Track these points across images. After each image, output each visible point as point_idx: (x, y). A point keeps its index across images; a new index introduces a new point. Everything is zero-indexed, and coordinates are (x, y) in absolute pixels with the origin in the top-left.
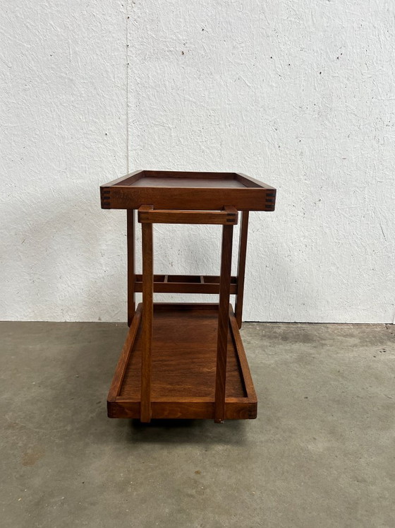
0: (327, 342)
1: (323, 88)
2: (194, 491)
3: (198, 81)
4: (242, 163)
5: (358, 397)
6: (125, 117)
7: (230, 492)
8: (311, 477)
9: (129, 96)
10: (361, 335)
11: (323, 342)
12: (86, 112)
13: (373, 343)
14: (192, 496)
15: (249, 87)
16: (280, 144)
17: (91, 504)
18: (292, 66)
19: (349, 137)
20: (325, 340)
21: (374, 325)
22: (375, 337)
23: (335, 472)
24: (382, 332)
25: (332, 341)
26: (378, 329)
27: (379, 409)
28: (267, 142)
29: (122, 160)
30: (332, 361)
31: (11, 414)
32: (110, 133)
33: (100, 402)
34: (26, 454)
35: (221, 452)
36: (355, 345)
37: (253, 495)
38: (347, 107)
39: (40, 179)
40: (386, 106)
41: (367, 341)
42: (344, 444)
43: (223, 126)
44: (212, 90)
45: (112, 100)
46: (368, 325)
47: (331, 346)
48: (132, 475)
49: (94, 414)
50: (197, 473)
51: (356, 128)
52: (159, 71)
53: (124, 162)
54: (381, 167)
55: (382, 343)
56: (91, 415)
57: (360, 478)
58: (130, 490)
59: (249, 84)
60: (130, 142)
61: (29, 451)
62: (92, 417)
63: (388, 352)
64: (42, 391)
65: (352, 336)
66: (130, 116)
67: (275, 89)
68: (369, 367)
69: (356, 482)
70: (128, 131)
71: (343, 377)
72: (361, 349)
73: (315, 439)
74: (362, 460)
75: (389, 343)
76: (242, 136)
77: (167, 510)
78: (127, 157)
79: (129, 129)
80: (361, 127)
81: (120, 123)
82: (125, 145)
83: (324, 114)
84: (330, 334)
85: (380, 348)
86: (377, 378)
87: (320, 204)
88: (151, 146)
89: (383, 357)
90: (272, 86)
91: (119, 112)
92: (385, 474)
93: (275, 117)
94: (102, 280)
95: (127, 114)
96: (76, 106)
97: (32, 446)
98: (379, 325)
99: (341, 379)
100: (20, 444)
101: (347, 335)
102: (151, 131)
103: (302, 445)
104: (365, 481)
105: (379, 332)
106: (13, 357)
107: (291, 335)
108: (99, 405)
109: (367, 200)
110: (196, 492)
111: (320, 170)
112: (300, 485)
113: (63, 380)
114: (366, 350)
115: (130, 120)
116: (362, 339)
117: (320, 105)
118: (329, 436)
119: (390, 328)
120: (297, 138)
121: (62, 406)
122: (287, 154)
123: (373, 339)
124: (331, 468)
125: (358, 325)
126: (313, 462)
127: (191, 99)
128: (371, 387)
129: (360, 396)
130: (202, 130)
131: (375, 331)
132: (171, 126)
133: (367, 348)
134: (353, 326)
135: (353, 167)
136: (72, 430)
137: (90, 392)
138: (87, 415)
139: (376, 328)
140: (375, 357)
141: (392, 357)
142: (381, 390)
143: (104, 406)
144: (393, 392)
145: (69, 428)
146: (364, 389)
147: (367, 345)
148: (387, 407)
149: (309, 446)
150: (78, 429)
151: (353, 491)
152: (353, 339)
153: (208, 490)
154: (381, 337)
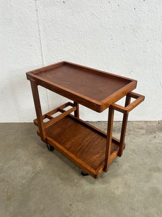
0: (131, 132)
1: (136, 17)
2: (68, 214)
3: (73, 16)
4: (95, 56)
5: (139, 164)
6: (39, 37)
7: (82, 215)
8: (113, 207)
9: (40, 26)
10: (147, 128)
11: (130, 132)
12: (20, 35)
13: (151, 133)
15: (98, 18)
16: (114, 46)
18: (120, 6)
19: (148, 41)
20: (131, 131)
21: (153, 122)
23: (123, 205)
24: (156, 126)
25: (133, 132)
26: (154, 124)
27: (147, 171)
28: (107, 46)
30: (132, 144)
31: (2, 174)
32: (33, 45)
33: (36, 168)
34: (8, 195)
35: (81, 194)
36: (143, 134)
38: (148, 26)
39: (4, 67)
41: (148, 132)
42: (129, 190)
43: (86, 39)
44: (80, 21)
45: (32, 28)
46: (151, 122)
47: (133, 135)
48: (46, 206)
49: (34, 174)
50: (71, 205)
51: (152, 36)
52: (53, 13)
53: (41, 57)
55: (154, 132)
56: (33, 175)
57: (132, 208)
58: (45, 213)
59: (98, 17)
60: (42, 49)
61: (9, 194)
62: (33, 176)
63: (156, 138)
64: (14, 162)
65: (142, 128)
67: (111, 19)
68: (147, 147)
69: (131, 210)
71: (135, 153)
72: (145, 136)
73: (118, 187)
74: (135, 199)
75: (158, 133)
76: (95, 43)
78: (42, 55)
79: (41, 43)
80: (154, 36)
81: (37, 39)
82: (40, 50)
83: (136, 30)
84: (133, 128)
85: (153, 136)
86: (149, 154)
87: (132, 73)
88: (52, 50)
89: (154, 141)
90: (110, 17)
91: (35, 34)
92: (143, 206)
93: (111, 33)
95: (40, 35)
96: (15, 32)
97: (10, 191)
98: (156, 121)
99: (134, 154)
100: (6, 190)
101: (141, 128)
102: (52, 43)
103: (113, 190)
104: (134, 210)
105: (155, 126)
106: (4, 143)
107: (117, 128)
109: (154, 70)
111: (133, 58)
112: (109, 211)
113: (23, 156)
114: (147, 137)
115: (42, 38)
116: (147, 130)
117: (134, 26)
118: (124, 186)
119: (160, 124)
120: (122, 43)
121: (22, 170)
122: (117, 51)
123: (151, 130)
124: (122, 202)
125: (146, 122)
126: (116, 200)
127: (70, 26)
128: (145, 158)
129: (140, 164)
130: (76, 41)
131: (153, 125)
132: (61, 40)
133: (148, 136)
134: (144, 122)
135: (149, 55)
136: (25, 182)
137: (33, 162)
138: (31, 175)
139: (154, 123)
140: (150, 141)
141: (158, 141)
142: (149, 160)
143: (38, 170)
144: (154, 162)
145: (24, 182)
146: (142, 160)
147: (148, 134)
148: (150, 170)
149: (115, 191)
150: (27, 182)
151: (129, 215)
152: (143, 130)
153: (74, 214)
154: (155, 129)
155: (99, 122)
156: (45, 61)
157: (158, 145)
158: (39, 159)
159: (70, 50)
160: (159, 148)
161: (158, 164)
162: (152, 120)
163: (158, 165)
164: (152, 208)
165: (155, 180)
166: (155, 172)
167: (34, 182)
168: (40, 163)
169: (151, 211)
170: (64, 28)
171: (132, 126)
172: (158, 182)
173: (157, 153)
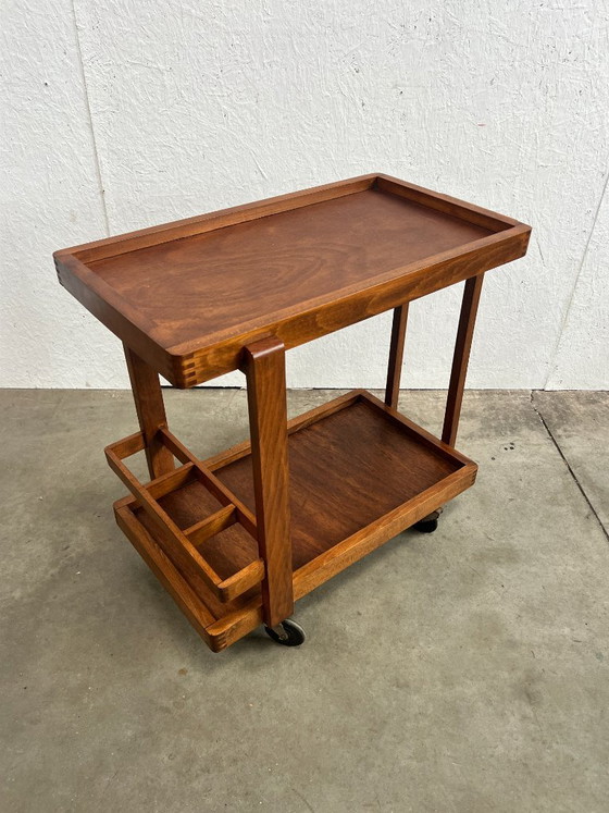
2: (171, 702)
4: (297, 134)
5: (444, 537)
6: (75, 50)
9: (77, 8)
10: (487, 413)
13: (499, 431)
14: (167, 710)
16: (366, 100)
17: (32, 722)
19: (492, 83)
21: (513, 392)
22: (506, 418)
23: (371, 671)
24: (522, 407)
26: (517, 402)
27: (467, 560)
28: (340, 97)
29: (82, 132)
32: (51, 82)
33: (67, 548)
37: (248, 708)
38: (491, 22)
40: (565, 20)
41: (491, 427)
42: (398, 623)
43: (258, 66)
45: (47, 17)
46: (504, 393)
48: (92, 676)
49: (57, 570)
50: (182, 672)
51: (507, 66)
53: (85, 134)
54: (547, 139)
55: (513, 430)
56: (52, 571)
57: (402, 681)
58: (85, 700)
60: (91, 99)
62: (52, 575)
63: (517, 449)
65: (471, 415)
66: (83, 47)
69: (395, 689)
70: (84, 78)
72: (478, 442)
73: (359, 614)
74: (416, 650)
75: (525, 431)
76: (294, 85)
77: (129, 733)
78: (91, 126)
79: (86, 74)
80: (516, 64)
81: (67, 61)
82: (83, 104)
83: (448, 37)
85: (507, 441)
86: (482, 502)
88: (131, 105)
89: (506, 459)
91: (61, 39)
92: (438, 674)
93: (355, 47)
94: (81, 329)
95: (78, 44)
98: (522, 392)
101: (464, 414)
102: (127, 77)
103: (338, 623)
104: (408, 687)
105: (517, 408)
108: (65, 552)
109: (517, 198)
110: (174, 704)
111: (437, 147)
112: (317, 692)
113: (20, 506)
114: (485, 445)
115: (86, 57)
116: (485, 421)
117: (441, 20)
118: (381, 608)
119: (538, 400)
120: (396, 86)
121: (13, 554)
122: (377, 118)
123: (503, 422)
124: (368, 663)
125: (489, 392)
126: (346, 654)
127: (193, 11)
128: (468, 518)
129: (447, 536)
130: (220, 74)
131: (511, 405)
132: (162, 67)
133: (486, 441)
134: (481, 394)
135: (496, 139)
136: (22, 598)
137: (56, 528)
138: (46, 572)
139: (515, 399)
140: (493, 459)
141: (520, 459)
142: (481, 525)
143: (73, 555)
144: (497, 529)
145: (17, 594)
146: (457, 522)
147: (488, 435)
148: (481, 557)
149: (348, 627)
150: (29, 596)
151: (386, 703)
152: (472, 421)
153: (190, 701)
154: (515, 419)
155: (317, 393)
156: (103, 149)
157: (521, 472)
158: (79, 518)
159: (198, 109)
160: (522, 484)
161: (512, 538)
162: (508, 387)
163: (511, 541)
164: (469, 682)
165: (492, 592)
166: (498, 562)
167: (55, 597)
168: (83, 530)
169: (466, 691)
170: (172, 18)
171: (436, 407)
172: (503, 597)
173: (511, 500)
